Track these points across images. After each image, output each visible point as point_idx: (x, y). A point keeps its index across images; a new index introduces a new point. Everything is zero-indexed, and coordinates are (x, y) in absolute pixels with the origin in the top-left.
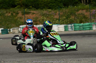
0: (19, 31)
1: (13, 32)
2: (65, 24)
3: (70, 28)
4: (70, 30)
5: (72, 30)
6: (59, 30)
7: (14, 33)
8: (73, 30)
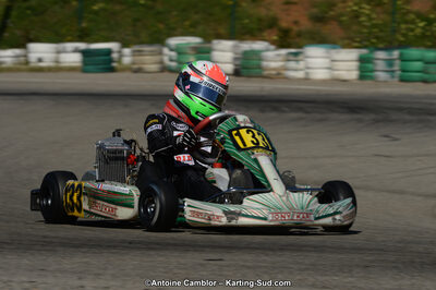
0: (161, 62)
1: (136, 66)
2: (365, 47)
3: (381, 65)
4: (382, 76)
5: (393, 77)
6: (336, 73)
7: (139, 71)
8: (396, 80)
